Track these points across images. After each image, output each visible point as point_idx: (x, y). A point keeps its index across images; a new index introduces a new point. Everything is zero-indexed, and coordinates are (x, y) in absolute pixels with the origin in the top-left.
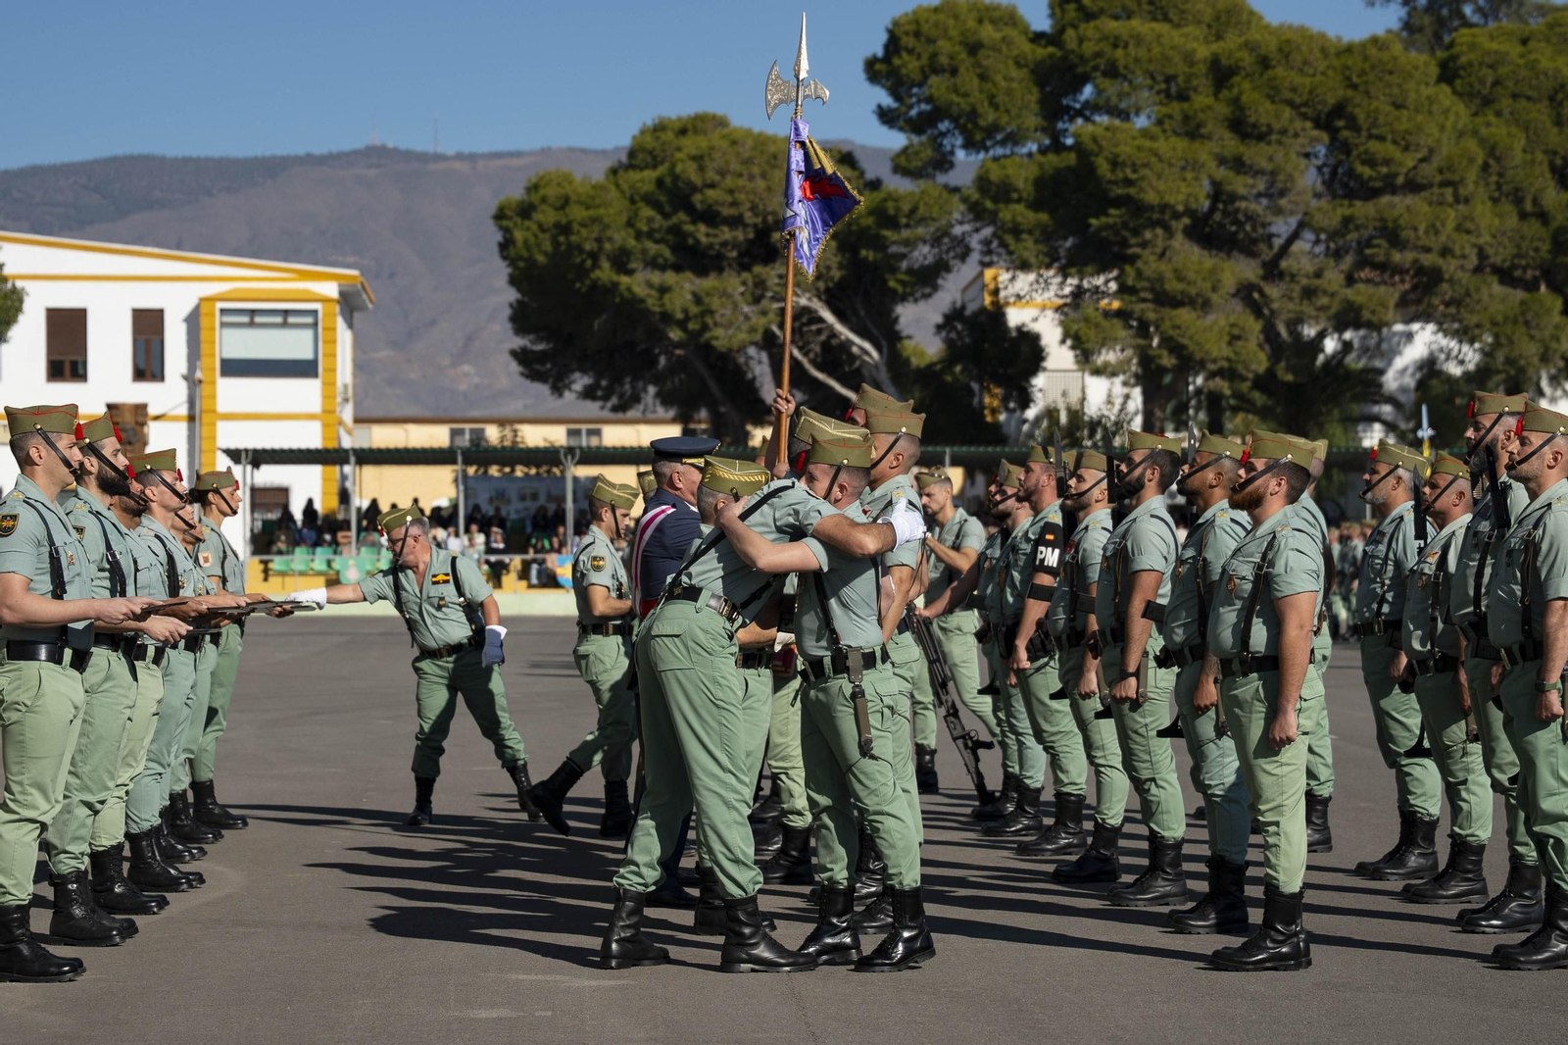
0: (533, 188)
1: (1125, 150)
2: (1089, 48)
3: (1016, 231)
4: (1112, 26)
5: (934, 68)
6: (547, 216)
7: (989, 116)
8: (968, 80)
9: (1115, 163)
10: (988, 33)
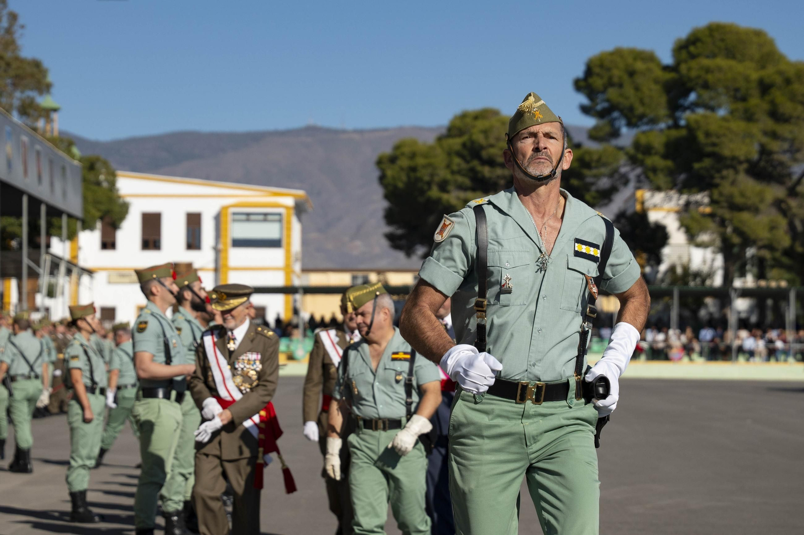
0: (397, 147)
1: (713, 128)
2: (693, 74)
3: (654, 170)
4: (706, 62)
5: (610, 84)
6: (404, 162)
7: (640, 110)
8: (629, 91)
9: (708, 134)
10: (639, 66)
